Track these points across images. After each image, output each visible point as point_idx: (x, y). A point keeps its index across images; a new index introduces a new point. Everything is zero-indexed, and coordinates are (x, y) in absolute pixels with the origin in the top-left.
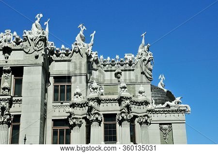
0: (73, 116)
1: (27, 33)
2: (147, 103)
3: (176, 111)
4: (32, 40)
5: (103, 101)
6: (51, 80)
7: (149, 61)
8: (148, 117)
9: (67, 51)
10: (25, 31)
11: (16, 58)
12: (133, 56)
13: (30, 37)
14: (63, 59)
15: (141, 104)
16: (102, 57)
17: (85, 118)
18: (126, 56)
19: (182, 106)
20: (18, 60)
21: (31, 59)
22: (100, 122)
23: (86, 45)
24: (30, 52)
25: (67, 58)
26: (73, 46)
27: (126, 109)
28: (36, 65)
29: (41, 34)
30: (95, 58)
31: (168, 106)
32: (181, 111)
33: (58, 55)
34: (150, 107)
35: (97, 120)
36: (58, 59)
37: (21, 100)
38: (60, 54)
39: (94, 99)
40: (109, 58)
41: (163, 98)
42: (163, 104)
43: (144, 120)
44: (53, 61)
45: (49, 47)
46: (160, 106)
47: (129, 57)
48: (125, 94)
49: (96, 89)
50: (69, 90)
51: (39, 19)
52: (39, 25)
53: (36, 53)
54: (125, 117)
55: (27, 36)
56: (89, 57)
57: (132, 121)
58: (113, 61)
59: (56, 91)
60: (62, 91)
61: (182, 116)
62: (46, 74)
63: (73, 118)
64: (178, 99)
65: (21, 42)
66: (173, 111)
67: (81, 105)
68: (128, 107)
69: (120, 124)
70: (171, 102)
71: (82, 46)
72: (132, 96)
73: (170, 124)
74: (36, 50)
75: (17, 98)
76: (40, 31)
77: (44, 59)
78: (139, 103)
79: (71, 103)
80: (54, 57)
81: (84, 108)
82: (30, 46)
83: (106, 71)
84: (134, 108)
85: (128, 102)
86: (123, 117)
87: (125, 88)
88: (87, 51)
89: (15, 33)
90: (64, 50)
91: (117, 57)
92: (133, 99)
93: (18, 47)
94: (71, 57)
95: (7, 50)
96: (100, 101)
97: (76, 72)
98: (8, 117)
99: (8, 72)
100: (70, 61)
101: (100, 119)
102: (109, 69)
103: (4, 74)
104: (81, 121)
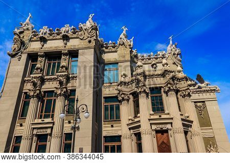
2: (186, 79)
3: (207, 91)
4: (86, 30)
5: (148, 76)
8: (190, 91)
9: (114, 44)
10: (81, 23)
11: (73, 43)
12: (164, 52)
13: (84, 28)
14: (110, 50)
16: (140, 54)
17: (132, 94)
18: (158, 53)
19: (212, 87)
20: (74, 46)
22: (147, 94)
24: (84, 39)
25: (113, 50)
27: (171, 81)
28: (89, 48)
31: (199, 87)
32: (211, 90)
35: (145, 91)
36: (107, 50)
37: (76, 77)
38: (109, 46)
39: (141, 74)
40: (145, 55)
43: (187, 93)
47: (161, 53)
53: (89, 39)
54: (171, 88)
55: (81, 27)
58: (149, 56)
61: (212, 95)
63: (122, 94)
65: (77, 32)
66: (204, 91)
67: (128, 84)
68: (173, 79)
70: (202, 84)
73: (204, 102)
77: (96, 43)
78: (180, 79)
79: (119, 82)
80: (104, 49)
81: (130, 85)
82: (85, 34)
83: (144, 64)
86: (169, 88)
87: (167, 64)
89: (72, 27)
91: (152, 53)
94: (117, 48)
95: (66, 38)
96: (145, 77)
97: (122, 59)
98: (65, 90)
99: (65, 54)
100: (116, 52)
101: (148, 91)
102: (146, 62)
103: (63, 57)
104: (128, 97)
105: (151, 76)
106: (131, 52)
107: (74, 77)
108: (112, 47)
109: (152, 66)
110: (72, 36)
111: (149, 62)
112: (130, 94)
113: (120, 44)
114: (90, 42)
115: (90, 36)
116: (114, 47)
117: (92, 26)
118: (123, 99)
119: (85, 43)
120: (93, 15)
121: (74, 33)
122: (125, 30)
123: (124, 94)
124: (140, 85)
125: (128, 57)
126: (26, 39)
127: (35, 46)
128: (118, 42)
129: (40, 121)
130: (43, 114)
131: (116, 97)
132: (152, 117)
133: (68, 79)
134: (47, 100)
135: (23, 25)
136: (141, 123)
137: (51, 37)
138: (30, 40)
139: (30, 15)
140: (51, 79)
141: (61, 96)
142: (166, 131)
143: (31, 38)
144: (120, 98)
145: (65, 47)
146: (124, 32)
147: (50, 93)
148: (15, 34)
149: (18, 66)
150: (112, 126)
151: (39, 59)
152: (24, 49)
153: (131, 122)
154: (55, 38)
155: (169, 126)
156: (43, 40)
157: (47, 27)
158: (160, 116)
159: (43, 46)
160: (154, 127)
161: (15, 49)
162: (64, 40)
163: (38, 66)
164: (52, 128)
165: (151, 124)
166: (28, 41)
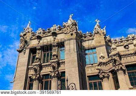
4: (68, 26)
5: (123, 56)
9: (90, 33)
10: (64, 22)
14: (88, 39)
20: (61, 39)
22: (124, 71)
24: (67, 33)
25: (91, 38)
28: (71, 39)
30: (109, 39)
33: (85, 37)
35: (121, 69)
36: (86, 39)
37: (64, 62)
38: (87, 36)
39: (116, 55)
47: (131, 36)
51: (71, 17)
55: (65, 25)
58: (121, 39)
63: (102, 73)
65: (62, 29)
67: (106, 64)
71: (100, 30)
74: (71, 31)
76: (72, 21)
79: (98, 63)
80: (83, 39)
81: (108, 65)
82: (67, 29)
83: (117, 46)
91: (123, 37)
93: (61, 32)
94: (93, 37)
95: (54, 34)
96: (120, 56)
97: (98, 44)
98: (57, 72)
99: (55, 46)
100: (93, 39)
101: (124, 68)
102: (119, 45)
103: (53, 48)
104: (108, 75)
105: (126, 56)
106: (105, 38)
107: (63, 62)
108: (89, 36)
109: (125, 47)
110: (59, 32)
111: (122, 44)
112: (109, 72)
113: (95, 33)
114: (72, 34)
115: (72, 30)
116: (91, 36)
117: (73, 23)
118: (104, 77)
119: (68, 36)
120: (72, 15)
121: (60, 30)
122: (98, 22)
123: (104, 72)
124: (117, 64)
125: (103, 43)
126: (28, 39)
127: (34, 43)
128: (94, 32)
131: (98, 75)
133: (59, 64)
134: (45, 81)
135: (26, 30)
137: (44, 35)
138: (31, 39)
139: (30, 22)
140: (46, 65)
141: (54, 78)
143: (31, 38)
144: (101, 76)
145: (54, 41)
146: (97, 24)
147: (47, 76)
148: (21, 36)
149: (24, 58)
151: (37, 51)
152: (27, 46)
154: (47, 35)
156: (39, 38)
157: (41, 28)
159: (39, 42)
161: (21, 46)
162: (53, 36)
163: (37, 56)
166: (29, 40)
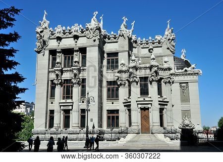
0: (120, 79)
1: (88, 25)
2: (170, 69)
3: (192, 74)
4: (91, 29)
5: (139, 68)
6: (105, 55)
7: (172, 40)
8: (171, 79)
9: (115, 36)
11: (82, 42)
12: (161, 37)
13: (90, 27)
14: (112, 41)
15: (166, 69)
16: (139, 39)
17: (128, 80)
18: (156, 37)
19: (196, 71)
20: (83, 44)
21: (91, 42)
22: (137, 83)
23: (127, 30)
24: (90, 38)
26: (119, 32)
27: (155, 73)
28: (94, 46)
29: (97, 25)
30: (135, 40)
31: (186, 70)
32: (195, 74)
33: (109, 39)
34: (172, 72)
35: (135, 81)
36: (110, 41)
37: (86, 69)
38: (111, 38)
39: (133, 67)
40: (144, 39)
41: (183, 65)
42: (182, 69)
43: (168, 81)
44: (106, 43)
45: (102, 33)
46: (180, 71)
47: (158, 38)
48: (154, 63)
49: (134, 60)
50: (117, 62)
51: (95, 15)
52: (96, 20)
53: (94, 38)
54: (154, 79)
55: (88, 27)
56: (130, 39)
57: (159, 81)
58: (147, 41)
59: (108, 63)
60: (113, 62)
61: (195, 78)
62: (101, 52)
64: (193, 66)
65: (84, 31)
66: (189, 74)
67: (125, 72)
68: (156, 72)
69: (151, 84)
70: (188, 68)
71: (125, 32)
72: (158, 64)
73: (188, 83)
75: (83, 68)
76: (96, 23)
77: (99, 42)
78: (164, 69)
79: (118, 70)
80: (107, 40)
81: (127, 73)
82: (90, 33)
83: (142, 48)
84: (161, 73)
85: (156, 68)
86: (152, 79)
87: (154, 59)
88: (128, 35)
89: (81, 26)
90: (113, 35)
91: (150, 38)
92: (160, 66)
93: (83, 35)
94: (118, 39)
95: (76, 37)
98: (78, 80)
99: (77, 51)
100: (117, 42)
101: (138, 80)
103: (75, 53)
104: (125, 82)
105: (142, 68)
110: (81, 35)
111: (147, 46)
113: (120, 36)
114: (95, 41)
115: (95, 35)
116: (115, 38)
117: (96, 27)
121: (82, 32)
125: (126, 48)
126: (45, 38)
127: (53, 44)
129: (64, 101)
130: (65, 96)
131: (116, 82)
132: (139, 99)
133: (80, 71)
134: (67, 85)
135: (42, 24)
136: (131, 103)
137: (65, 36)
138: (50, 39)
139: (45, 13)
140: (68, 71)
141: (76, 84)
142: (148, 109)
143: (50, 36)
145: (76, 45)
148: (37, 33)
149: (44, 60)
150: (113, 103)
151: (58, 54)
153: (125, 101)
154: (67, 36)
155: (149, 106)
156: (59, 39)
157: (60, 26)
158: (144, 99)
159: (59, 44)
160: (140, 106)
161: (39, 46)
162: (75, 39)
163: (58, 60)
164: (72, 106)
165: (138, 104)
166: (48, 39)
